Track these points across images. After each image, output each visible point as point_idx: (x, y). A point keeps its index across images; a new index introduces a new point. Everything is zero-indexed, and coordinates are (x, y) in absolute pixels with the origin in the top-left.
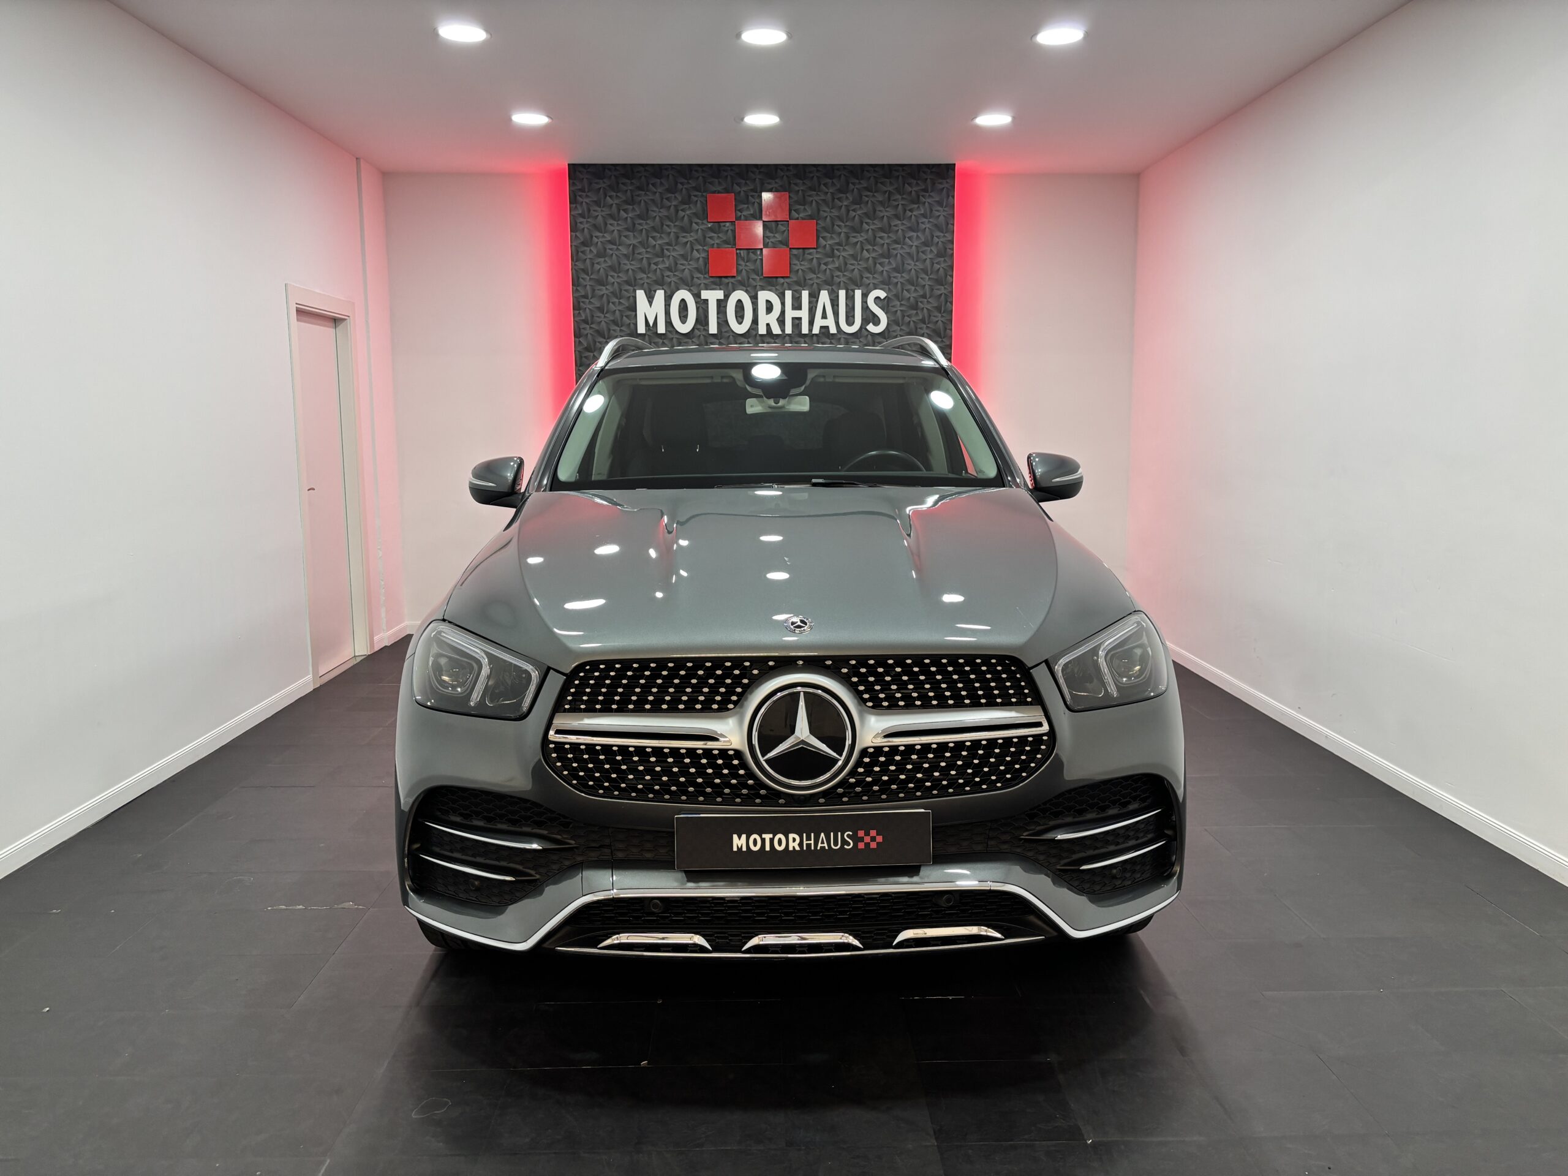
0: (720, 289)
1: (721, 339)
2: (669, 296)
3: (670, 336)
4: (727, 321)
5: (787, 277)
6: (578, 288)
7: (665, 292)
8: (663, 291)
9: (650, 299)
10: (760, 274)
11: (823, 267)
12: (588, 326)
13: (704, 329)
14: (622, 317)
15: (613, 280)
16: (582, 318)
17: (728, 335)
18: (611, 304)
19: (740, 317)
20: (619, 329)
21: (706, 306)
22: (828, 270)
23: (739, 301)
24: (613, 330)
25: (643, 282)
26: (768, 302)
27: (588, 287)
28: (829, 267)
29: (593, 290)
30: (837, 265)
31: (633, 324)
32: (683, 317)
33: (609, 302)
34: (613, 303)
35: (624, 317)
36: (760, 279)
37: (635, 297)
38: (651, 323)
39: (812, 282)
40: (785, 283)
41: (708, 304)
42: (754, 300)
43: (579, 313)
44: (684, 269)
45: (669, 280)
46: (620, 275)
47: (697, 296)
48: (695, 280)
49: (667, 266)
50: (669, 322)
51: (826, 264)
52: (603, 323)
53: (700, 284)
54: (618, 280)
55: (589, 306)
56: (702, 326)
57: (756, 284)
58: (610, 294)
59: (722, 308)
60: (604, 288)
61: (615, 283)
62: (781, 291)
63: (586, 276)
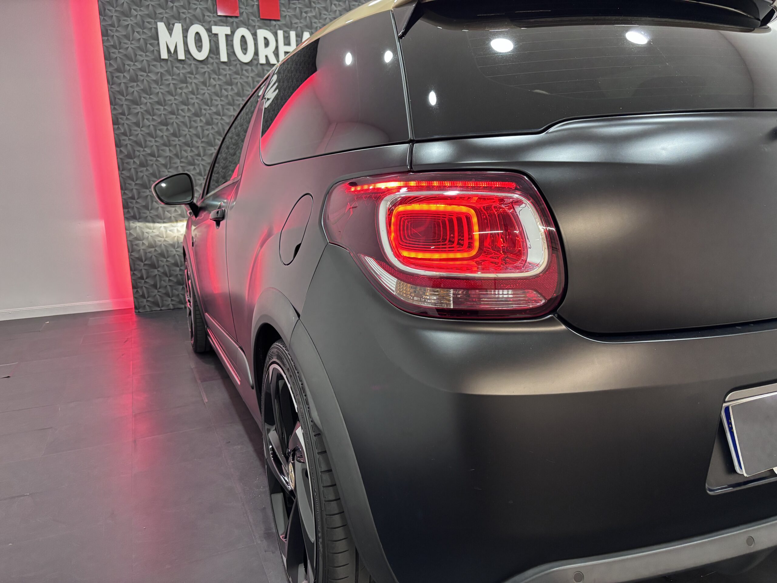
0: (227, 26)
1: (230, 66)
2: (184, 29)
3: (189, 62)
4: (234, 53)
5: (279, 20)
6: (105, 18)
7: (182, 26)
8: (180, 25)
9: (170, 30)
10: (257, 17)
11: (304, 15)
12: (117, 51)
13: (217, 58)
14: (146, 44)
15: (135, 13)
16: (110, 44)
17: (235, 63)
18: (135, 33)
19: (245, 49)
20: (144, 54)
21: (217, 39)
22: (308, 18)
23: (243, 37)
24: (140, 55)
25: (162, 16)
26: (265, 38)
27: (114, 17)
28: (309, 15)
29: (119, 21)
30: (314, 14)
31: (156, 50)
32: (199, 47)
33: (134, 32)
34: (137, 32)
35: (148, 45)
36: (258, 20)
37: (156, 29)
38: (172, 51)
39: (297, 26)
40: (277, 25)
41: (218, 38)
42: (254, 37)
43: (108, 39)
44: (197, 8)
45: (184, 16)
46: (142, 9)
47: (209, 30)
48: (206, 17)
49: (182, 4)
50: (187, 51)
51: (306, 12)
52: (130, 48)
53: (210, 21)
54: (140, 13)
55: (117, 35)
56: (214, 54)
57: (254, 24)
58: (134, 25)
59: (229, 42)
60: (129, 19)
61: (138, 16)
62: (274, 31)
63: (111, 8)
